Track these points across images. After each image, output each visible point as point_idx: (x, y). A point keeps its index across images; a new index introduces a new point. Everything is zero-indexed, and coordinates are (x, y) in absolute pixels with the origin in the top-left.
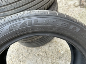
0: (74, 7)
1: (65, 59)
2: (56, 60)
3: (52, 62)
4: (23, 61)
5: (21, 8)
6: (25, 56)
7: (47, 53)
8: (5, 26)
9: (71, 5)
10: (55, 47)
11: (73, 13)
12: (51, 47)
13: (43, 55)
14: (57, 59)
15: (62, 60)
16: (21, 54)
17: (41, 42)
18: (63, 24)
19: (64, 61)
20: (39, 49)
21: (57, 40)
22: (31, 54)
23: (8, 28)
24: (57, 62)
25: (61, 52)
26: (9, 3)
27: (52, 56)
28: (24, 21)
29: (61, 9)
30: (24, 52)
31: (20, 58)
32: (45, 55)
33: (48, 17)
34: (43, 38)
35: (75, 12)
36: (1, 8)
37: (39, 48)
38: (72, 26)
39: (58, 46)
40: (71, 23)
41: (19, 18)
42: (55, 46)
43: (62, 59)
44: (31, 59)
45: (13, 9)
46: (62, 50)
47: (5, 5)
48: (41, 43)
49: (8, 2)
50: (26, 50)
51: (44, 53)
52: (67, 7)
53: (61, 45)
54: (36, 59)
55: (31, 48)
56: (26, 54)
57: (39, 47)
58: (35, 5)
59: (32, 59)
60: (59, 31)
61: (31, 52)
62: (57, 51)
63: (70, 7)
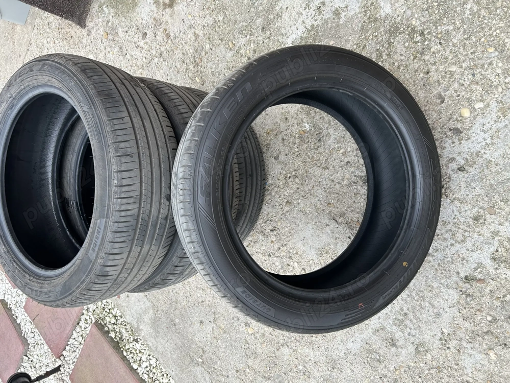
0: (168, 10)
1: (326, 125)
2: (321, 153)
3: (323, 168)
4: (290, 257)
5: (154, 177)
6: (276, 246)
7: (294, 173)
8: (197, 203)
9: (155, 15)
10: (283, 139)
11: (191, 27)
12: (280, 152)
13: (295, 186)
14: (321, 150)
15: (328, 135)
16: (267, 258)
17: (251, 176)
18: (229, 109)
19: (331, 131)
20: (273, 194)
21: (267, 127)
22: (279, 224)
23: (204, 198)
24: (327, 151)
25: (304, 129)
26: (139, 196)
27: (308, 160)
28: (201, 169)
29: (156, 60)
30: (263, 248)
31: (277, 264)
32: (297, 180)
33: (208, 128)
34: (243, 165)
35: (190, 17)
36: (140, 220)
37: (270, 194)
38: (239, 95)
39: (285, 132)
40: (233, 94)
41: (193, 175)
42: (280, 140)
43: (325, 133)
44: (292, 229)
45: (152, 196)
46: (299, 124)
47: (139, 208)
48: (257, 179)
49: (136, 198)
50: (261, 237)
51: (290, 183)
52: (159, 38)
53: (286, 119)
54: (297, 214)
55: (260, 221)
56: (272, 242)
57: (266, 193)
58: (158, 146)
59: (294, 226)
60: (238, 119)
61: (273, 224)
62: (297, 141)
63: (163, 26)
